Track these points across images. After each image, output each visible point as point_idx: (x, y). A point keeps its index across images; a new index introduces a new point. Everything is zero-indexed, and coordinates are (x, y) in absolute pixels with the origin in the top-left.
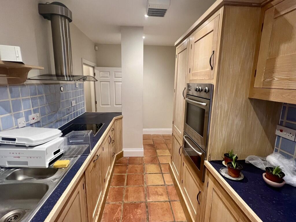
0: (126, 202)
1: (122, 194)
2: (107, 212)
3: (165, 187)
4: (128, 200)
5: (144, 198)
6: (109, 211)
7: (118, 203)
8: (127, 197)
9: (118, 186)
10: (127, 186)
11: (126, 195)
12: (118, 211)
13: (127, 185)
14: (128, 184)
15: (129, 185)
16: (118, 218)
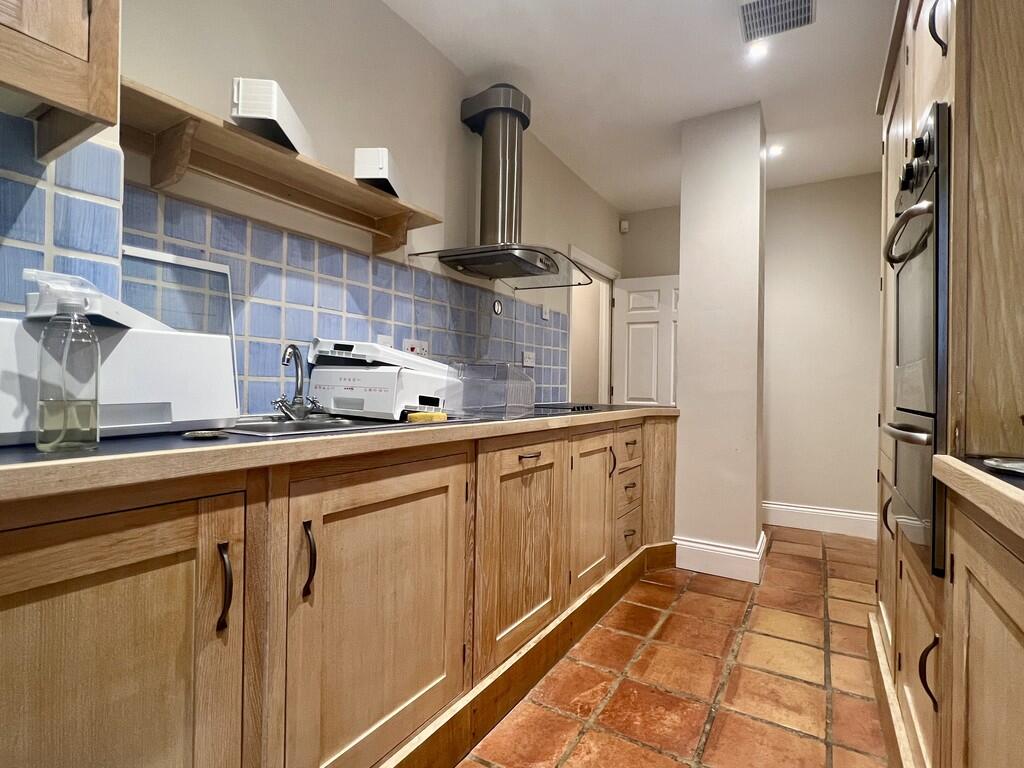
0: (635, 678)
1: (629, 656)
2: (561, 677)
3: (823, 693)
4: (642, 675)
5: (711, 692)
6: (566, 677)
7: (604, 670)
8: (642, 667)
9: (625, 630)
10: (657, 642)
11: (642, 660)
12: (595, 689)
13: (658, 637)
14: (664, 638)
15: (664, 641)
16: (588, 704)
